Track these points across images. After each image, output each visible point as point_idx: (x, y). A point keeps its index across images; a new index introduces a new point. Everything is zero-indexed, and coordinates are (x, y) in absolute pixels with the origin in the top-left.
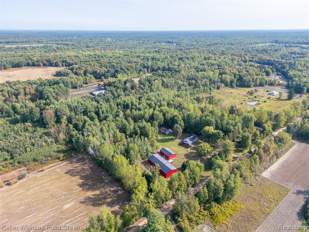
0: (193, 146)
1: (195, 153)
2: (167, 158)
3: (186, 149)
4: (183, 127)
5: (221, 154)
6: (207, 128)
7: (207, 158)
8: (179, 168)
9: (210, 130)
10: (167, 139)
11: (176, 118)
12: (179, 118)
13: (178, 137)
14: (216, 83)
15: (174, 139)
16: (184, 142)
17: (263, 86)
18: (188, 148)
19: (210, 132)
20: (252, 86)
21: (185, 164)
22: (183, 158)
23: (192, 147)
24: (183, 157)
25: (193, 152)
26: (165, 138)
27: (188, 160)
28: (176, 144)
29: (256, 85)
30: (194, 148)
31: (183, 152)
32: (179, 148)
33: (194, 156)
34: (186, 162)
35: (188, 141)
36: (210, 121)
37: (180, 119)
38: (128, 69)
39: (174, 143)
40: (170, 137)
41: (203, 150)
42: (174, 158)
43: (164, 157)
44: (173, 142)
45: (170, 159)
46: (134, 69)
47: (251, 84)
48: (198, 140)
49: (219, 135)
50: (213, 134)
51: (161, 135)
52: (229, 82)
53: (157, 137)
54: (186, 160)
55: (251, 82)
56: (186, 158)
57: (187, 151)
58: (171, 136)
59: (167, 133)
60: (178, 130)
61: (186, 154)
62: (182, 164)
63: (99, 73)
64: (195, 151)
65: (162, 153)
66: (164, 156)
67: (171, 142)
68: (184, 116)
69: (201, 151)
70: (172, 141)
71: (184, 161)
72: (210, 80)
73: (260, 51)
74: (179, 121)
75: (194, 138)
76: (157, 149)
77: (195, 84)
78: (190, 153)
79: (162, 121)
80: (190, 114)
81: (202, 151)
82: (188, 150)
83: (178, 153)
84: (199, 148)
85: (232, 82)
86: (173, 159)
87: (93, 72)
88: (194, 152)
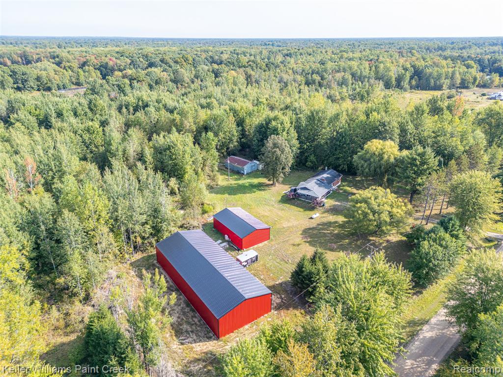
0: (329, 203)
1: (342, 226)
2: (237, 243)
3: (308, 212)
4: (294, 149)
5: (453, 225)
6: (374, 145)
7: (388, 241)
8: (281, 284)
9: (387, 149)
10: (247, 185)
11: (274, 123)
12: (282, 123)
13: (281, 179)
14: (366, 80)
15: (268, 185)
16: (299, 191)
17: (467, 88)
18: (312, 209)
19: (386, 157)
20: (444, 86)
21: (308, 267)
22: (299, 245)
23: (327, 206)
24: (298, 239)
25: (330, 223)
26: (241, 182)
27: (320, 250)
28: (273, 199)
29: (454, 85)
30: (334, 210)
31: (295, 223)
32: (283, 210)
33: (339, 237)
34: (313, 260)
35: (313, 187)
36: (385, 125)
37: (287, 125)
38: (176, 62)
39: (266, 197)
40: (256, 181)
41: (374, 213)
42: (260, 245)
43: (224, 241)
44: (263, 192)
45: (248, 247)
46: (190, 62)
47: (443, 83)
48: (344, 186)
49: (423, 163)
50: (399, 162)
51: (227, 175)
52: (394, 79)
53: (213, 179)
54: (309, 251)
55: (443, 78)
56: (311, 243)
57: (311, 218)
58: (258, 177)
59: (247, 169)
60: (279, 152)
61: (306, 229)
62: (293, 268)
63: (113, 68)
64: (341, 219)
65: (218, 229)
66: (226, 237)
67: (258, 194)
68: (298, 120)
69: (365, 215)
70: (260, 190)
71: (301, 256)
72: (353, 75)
73: (433, 50)
74: (284, 130)
75: (330, 181)
76: (206, 215)
77: (319, 83)
78: (324, 224)
79: (235, 139)
80: (317, 113)
81: (371, 217)
82: (314, 216)
83: (278, 226)
84: (359, 205)
85: (399, 80)
86: (255, 250)
87: (100, 66)
88: (336, 222)
